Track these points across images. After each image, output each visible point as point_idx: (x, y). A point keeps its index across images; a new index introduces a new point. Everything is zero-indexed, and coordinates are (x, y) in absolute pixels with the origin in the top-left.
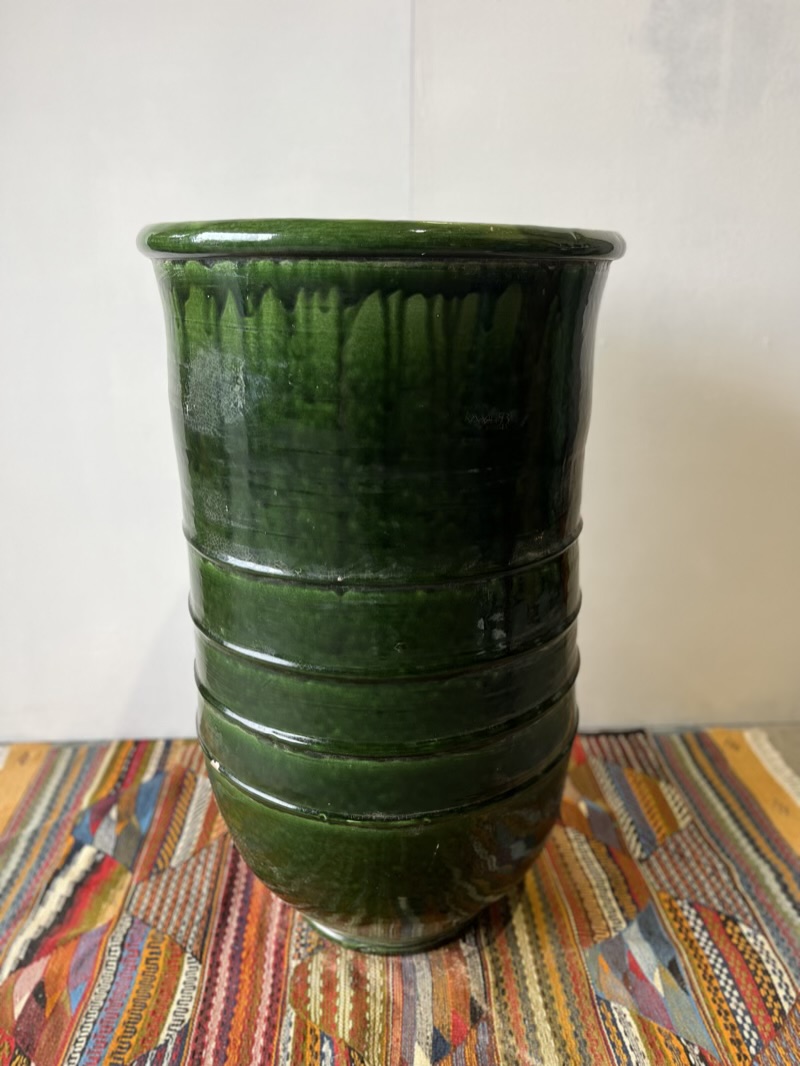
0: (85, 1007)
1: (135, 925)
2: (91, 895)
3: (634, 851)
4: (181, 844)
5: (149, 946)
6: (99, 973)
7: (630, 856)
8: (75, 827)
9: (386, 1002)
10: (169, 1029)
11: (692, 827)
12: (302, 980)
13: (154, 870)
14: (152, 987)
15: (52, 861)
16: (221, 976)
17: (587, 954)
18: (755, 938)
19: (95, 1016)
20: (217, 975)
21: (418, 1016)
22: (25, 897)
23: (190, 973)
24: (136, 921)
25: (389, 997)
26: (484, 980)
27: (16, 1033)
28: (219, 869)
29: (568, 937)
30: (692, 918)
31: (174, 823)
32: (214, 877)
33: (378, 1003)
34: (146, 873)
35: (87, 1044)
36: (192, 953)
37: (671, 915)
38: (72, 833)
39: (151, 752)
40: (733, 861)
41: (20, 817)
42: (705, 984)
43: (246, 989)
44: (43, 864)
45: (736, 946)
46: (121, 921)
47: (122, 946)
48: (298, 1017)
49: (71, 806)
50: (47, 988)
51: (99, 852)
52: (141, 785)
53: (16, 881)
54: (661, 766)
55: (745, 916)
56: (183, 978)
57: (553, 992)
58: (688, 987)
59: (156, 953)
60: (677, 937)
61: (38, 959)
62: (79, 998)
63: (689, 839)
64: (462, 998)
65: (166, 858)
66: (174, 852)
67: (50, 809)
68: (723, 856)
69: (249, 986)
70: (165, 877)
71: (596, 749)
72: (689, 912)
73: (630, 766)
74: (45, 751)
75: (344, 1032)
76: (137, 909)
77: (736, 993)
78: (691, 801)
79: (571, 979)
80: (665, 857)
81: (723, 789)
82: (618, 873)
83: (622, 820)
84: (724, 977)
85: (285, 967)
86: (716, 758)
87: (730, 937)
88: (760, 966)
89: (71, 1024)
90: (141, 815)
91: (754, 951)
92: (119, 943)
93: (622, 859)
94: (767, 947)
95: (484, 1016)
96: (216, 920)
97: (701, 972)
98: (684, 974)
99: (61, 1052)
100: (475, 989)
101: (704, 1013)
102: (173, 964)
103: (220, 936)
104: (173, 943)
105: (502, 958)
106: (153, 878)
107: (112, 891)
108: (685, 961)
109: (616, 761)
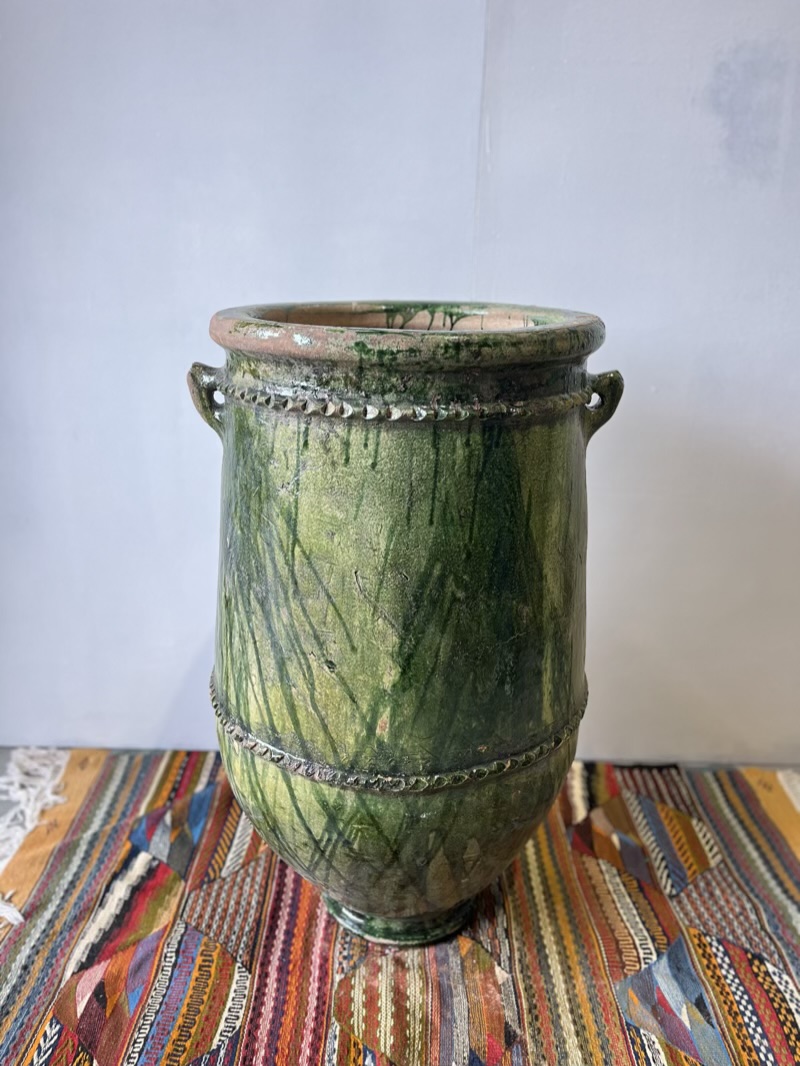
0: (142, 1010)
1: (188, 932)
2: (147, 899)
3: (665, 887)
4: (230, 856)
5: (202, 954)
6: (155, 977)
7: (661, 893)
8: (132, 832)
9: (425, 1021)
10: (221, 1035)
11: (722, 866)
12: (345, 994)
13: (206, 879)
14: (205, 993)
15: (111, 865)
16: (270, 986)
17: (618, 988)
18: (780, 977)
19: (152, 1018)
20: (266, 985)
21: (455, 1038)
22: (86, 899)
23: (241, 982)
24: (189, 927)
25: (427, 1017)
26: (518, 1007)
27: (78, 1031)
28: (267, 883)
29: (599, 968)
30: (720, 955)
31: (224, 835)
32: (262, 891)
33: (418, 1022)
34: (198, 882)
35: (144, 1045)
36: (242, 963)
37: (700, 951)
38: (129, 838)
39: (203, 763)
40: (762, 902)
41: (80, 820)
42: (730, 1019)
43: (293, 1000)
44: (102, 867)
45: (762, 985)
46: (176, 927)
47: (177, 952)
48: (341, 1031)
49: (128, 813)
50: (107, 989)
51: (154, 859)
52: (193, 794)
53: (77, 883)
54: (693, 803)
55: (771, 955)
56: (234, 986)
57: (584, 1021)
58: (714, 1021)
59: (209, 961)
60: (705, 974)
61: (99, 962)
62: (137, 1001)
63: (719, 878)
64: (496, 1022)
65: (216, 867)
66: (224, 863)
67: (109, 814)
68: (752, 896)
69: (296, 997)
70: (216, 887)
71: (630, 783)
72: (718, 949)
73: (663, 801)
74: (103, 758)
75: (385, 1047)
76: (191, 917)
77: (759, 1030)
78: (722, 840)
79: (601, 1010)
80: (694, 895)
81: (754, 829)
82: (649, 908)
83: (653, 855)
84: (748, 1013)
85: (330, 981)
86: (748, 798)
87: (757, 975)
88: (784, 1005)
89: (130, 1026)
90: (193, 824)
91: (778, 990)
92: (174, 950)
93: (654, 895)
94: (791, 986)
95: (518, 1039)
96: (264, 933)
97: (726, 1008)
98: (710, 1008)
99: (121, 1051)
100: (509, 1015)
101: (729, 1046)
102: (224, 972)
103: (268, 947)
104: (224, 952)
105: (535, 986)
106: (205, 887)
107: (167, 897)
108: (711, 998)
109: (649, 795)
